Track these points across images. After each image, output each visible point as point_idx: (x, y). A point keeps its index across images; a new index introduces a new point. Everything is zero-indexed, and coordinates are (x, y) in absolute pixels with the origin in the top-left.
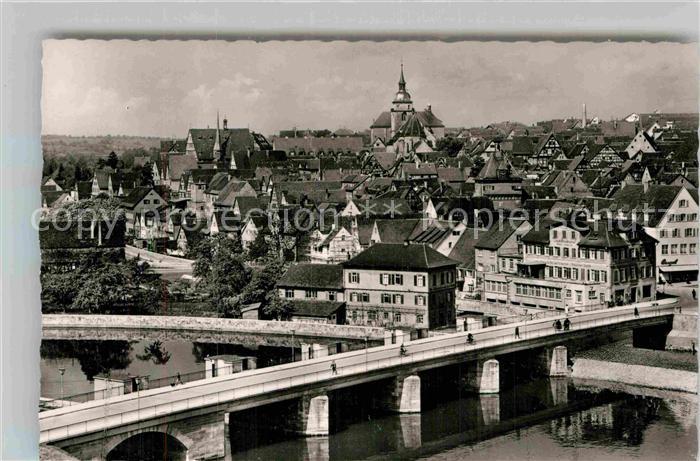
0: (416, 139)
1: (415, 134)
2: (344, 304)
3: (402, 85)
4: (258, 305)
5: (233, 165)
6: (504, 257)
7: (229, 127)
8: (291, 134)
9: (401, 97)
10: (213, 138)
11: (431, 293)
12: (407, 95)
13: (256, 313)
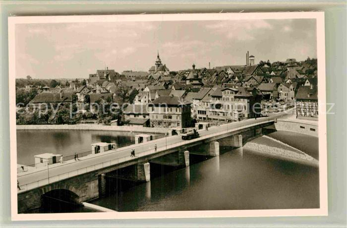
0: (163, 72)
1: (162, 70)
2: (149, 120)
3: (158, 57)
4: (116, 120)
5: (110, 79)
6: (204, 102)
7: (109, 69)
8: (126, 72)
9: (158, 60)
10: (104, 72)
11: (182, 115)
12: (160, 60)
13: (116, 123)
